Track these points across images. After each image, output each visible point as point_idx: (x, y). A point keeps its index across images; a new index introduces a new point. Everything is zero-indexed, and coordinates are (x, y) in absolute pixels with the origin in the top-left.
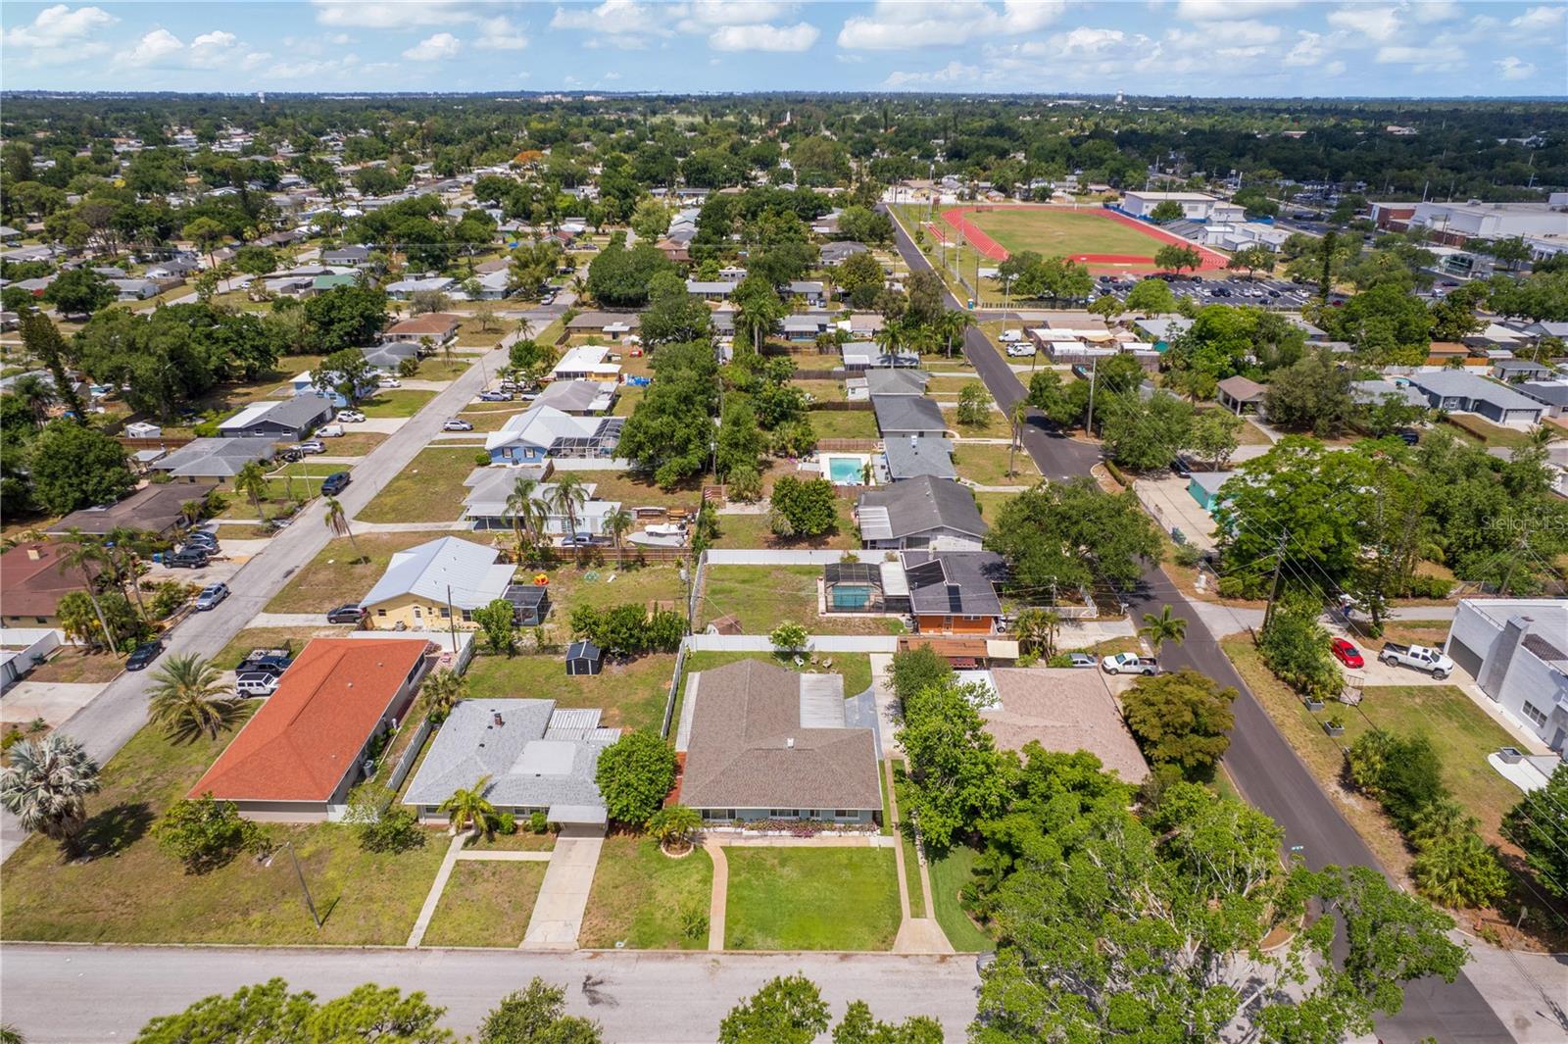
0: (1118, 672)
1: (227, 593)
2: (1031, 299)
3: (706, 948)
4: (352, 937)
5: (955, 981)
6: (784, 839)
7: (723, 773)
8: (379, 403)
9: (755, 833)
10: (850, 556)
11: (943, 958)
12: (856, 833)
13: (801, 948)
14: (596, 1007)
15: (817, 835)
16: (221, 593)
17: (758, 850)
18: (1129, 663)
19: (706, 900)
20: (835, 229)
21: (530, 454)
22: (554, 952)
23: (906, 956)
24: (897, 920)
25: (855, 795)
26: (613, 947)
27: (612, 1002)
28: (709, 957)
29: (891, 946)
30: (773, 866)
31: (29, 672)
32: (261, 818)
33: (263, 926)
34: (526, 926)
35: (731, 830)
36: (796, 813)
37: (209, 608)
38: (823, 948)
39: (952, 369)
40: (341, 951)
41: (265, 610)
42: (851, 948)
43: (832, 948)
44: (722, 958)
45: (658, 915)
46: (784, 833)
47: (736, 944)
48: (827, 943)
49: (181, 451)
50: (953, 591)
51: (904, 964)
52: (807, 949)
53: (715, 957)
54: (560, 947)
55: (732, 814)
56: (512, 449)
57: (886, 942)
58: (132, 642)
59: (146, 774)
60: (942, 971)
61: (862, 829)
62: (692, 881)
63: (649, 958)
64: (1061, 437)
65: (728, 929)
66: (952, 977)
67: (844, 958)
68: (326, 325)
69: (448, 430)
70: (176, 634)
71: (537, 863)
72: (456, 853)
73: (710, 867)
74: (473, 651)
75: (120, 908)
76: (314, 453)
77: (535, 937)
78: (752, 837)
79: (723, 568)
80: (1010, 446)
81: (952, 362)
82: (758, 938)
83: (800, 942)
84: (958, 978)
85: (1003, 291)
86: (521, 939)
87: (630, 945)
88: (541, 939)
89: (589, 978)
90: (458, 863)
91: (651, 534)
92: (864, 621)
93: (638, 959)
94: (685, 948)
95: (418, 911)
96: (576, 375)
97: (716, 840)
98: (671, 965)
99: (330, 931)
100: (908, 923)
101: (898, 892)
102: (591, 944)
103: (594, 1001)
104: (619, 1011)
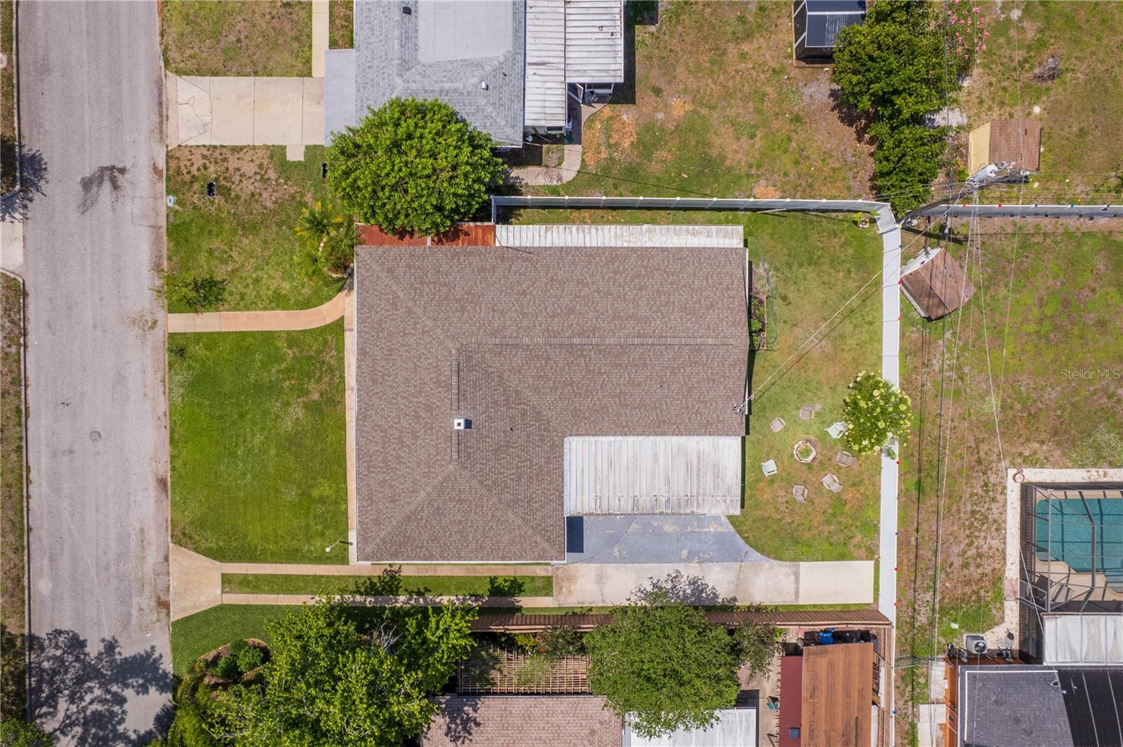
3: (170, 312)
5: (130, 615)
7: (410, 312)
11: (164, 605)
13: (172, 431)
14: (79, 187)
19: (244, 303)
22: (162, 118)
23: (166, 559)
24: (218, 555)
26: (170, 191)
27: (85, 206)
28: (159, 316)
29: (179, 543)
30: (308, 392)
34: (199, 72)
38: (173, 458)
42: (173, 493)
43: (173, 469)
44: (158, 332)
45: (216, 243)
47: (179, 348)
48: (179, 463)
51: (153, 557)
53: (160, 324)
54: (170, 128)
57: (182, 538)
60: (146, 600)
62: (275, 280)
63: (156, 241)
65: (198, 337)
66: (134, 612)
67: (162, 482)
73: (306, 304)
82: (187, 374)
83: (180, 430)
84: (134, 620)
86: (179, 72)
87: (170, 211)
88: (182, 98)
89: (122, 171)
93: (155, 227)
94: (171, 285)
100: (214, 570)
101: (265, 561)
102: (173, 164)
103: (87, 184)
104: (73, 215)
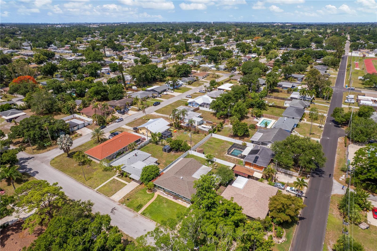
0: (289, 192)
1: (123, 120)
2: (371, 87)
3: (138, 212)
4: (89, 184)
6: (171, 198)
7: (165, 179)
8: (180, 89)
9: (166, 194)
10: (245, 143)
12: (186, 203)
13: (154, 220)
15: (178, 200)
16: (121, 120)
17: (164, 198)
18: (293, 190)
19: (146, 203)
20: (322, 62)
21: (196, 105)
22: (114, 201)
25: (187, 194)
26: (123, 204)
28: (137, 214)
30: (164, 202)
31: (87, 126)
32: (94, 160)
33: (80, 177)
34: (114, 194)
35: (163, 192)
36: (175, 194)
37: (118, 122)
39: (323, 103)
40: (86, 186)
41: (126, 125)
44: (139, 215)
45: (135, 202)
46: (172, 197)
47: (143, 214)
49: (136, 92)
50: (257, 158)
52: (155, 221)
53: (138, 214)
54: (116, 200)
55: (164, 189)
56: (193, 103)
58: (101, 125)
59: (86, 147)
61: (187, 203)
62: (147, 199)
63: (127, 209)
64: (339, 127)
65: (145, 210)
68: (178, 72)
69: (187, 97)
70: (110, 125)
71: (125, 184)
72: (115, 177)
74: (150, 141)
75: (67, 167)
76: (159, 97)
77: (113, 197)
78: (165, 195)
79: (215, 138)
80: (319, 126)
81: (325, 101)
82: (148, 215)
85: (363, 84)
86: (111, 196)
87: (125, 205)
89: (114, 208)
90: (114, 179)
91: (202, 127)
92: (234, 159)
93: (125, 208)
94: (134, 210)
95: (101, 184)
96: (222, 89)
97: (159, 193)
98: (129, 212)
99: (87, 182)
102: (120, 202)
104: (114, 216)
